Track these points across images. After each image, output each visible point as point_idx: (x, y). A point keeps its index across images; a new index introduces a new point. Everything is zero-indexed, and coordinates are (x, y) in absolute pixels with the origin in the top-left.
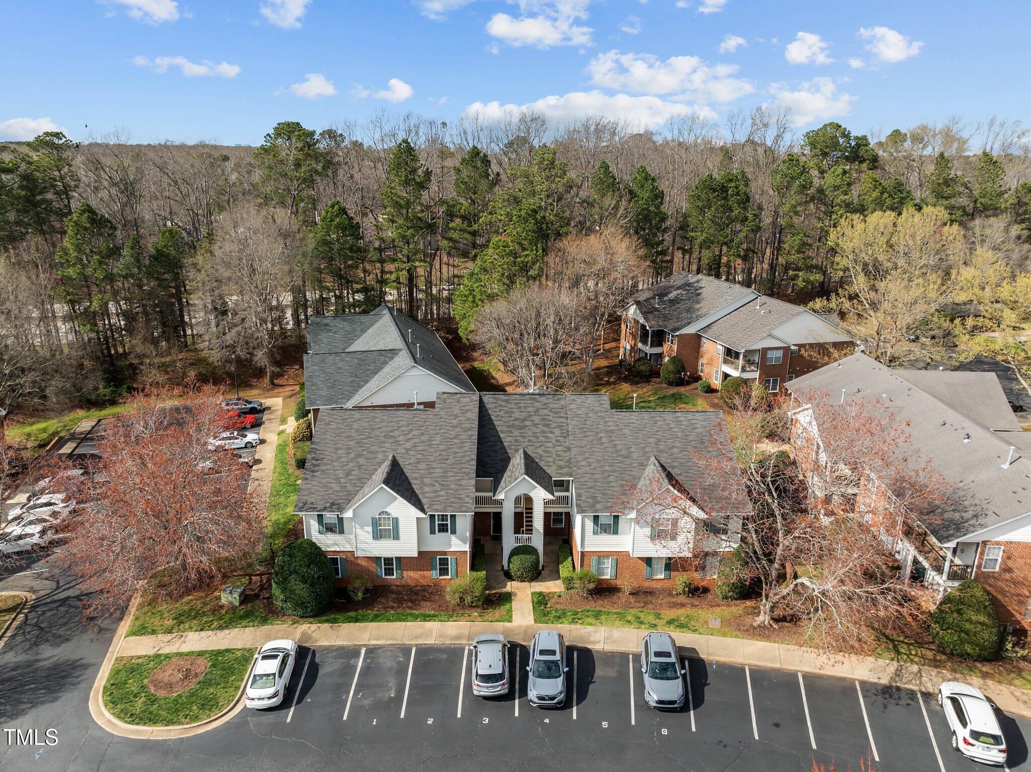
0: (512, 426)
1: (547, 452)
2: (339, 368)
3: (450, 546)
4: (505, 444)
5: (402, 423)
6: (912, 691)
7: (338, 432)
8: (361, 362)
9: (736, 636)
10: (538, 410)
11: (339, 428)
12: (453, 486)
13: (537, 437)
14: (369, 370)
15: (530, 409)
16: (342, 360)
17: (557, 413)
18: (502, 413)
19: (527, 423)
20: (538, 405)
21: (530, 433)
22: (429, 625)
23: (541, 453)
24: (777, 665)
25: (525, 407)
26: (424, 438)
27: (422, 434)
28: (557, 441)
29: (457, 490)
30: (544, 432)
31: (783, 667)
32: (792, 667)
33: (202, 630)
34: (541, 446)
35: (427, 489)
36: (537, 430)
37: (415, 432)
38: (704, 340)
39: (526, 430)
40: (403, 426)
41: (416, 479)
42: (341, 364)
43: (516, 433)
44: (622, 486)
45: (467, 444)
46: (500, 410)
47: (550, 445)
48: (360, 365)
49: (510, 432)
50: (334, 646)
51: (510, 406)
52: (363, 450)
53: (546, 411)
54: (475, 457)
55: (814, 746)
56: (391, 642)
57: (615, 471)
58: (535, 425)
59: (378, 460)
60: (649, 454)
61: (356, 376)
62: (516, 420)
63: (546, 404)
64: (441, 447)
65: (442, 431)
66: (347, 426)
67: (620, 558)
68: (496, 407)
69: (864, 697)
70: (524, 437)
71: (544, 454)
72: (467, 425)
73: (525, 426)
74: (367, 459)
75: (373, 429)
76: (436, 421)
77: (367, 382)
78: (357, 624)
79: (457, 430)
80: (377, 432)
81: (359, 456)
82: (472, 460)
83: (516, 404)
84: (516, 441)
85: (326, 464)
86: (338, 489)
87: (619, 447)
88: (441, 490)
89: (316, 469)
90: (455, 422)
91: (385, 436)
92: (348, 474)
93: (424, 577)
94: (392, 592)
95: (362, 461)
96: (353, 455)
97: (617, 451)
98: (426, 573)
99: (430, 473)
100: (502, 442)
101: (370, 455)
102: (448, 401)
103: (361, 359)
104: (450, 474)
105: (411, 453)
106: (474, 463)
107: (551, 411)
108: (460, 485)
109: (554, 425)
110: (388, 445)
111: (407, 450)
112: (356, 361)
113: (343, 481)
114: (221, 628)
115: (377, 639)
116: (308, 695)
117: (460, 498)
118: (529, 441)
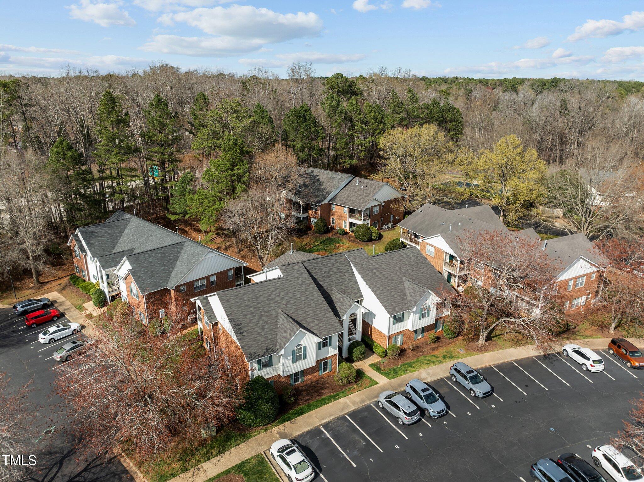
0: (324, 277)
1: (346, 287)
2: (151, 262)
3: (328, 353)
4: (325, 288)
5: (272, 290)
6: (553, 354)
7: (238, 304)
8: (163, 255)
9: (476, 354)
10: (333, 265)
11: (237, 302)
12: (324, 319)
13: (339, 280)
14: (170, 259)
15: (329, 265)
16: (150, 256)
17: (343, 264)
18: (316, 271)
19: (331, 273)
20: (332, 261)
21: (334, 279)
22: (342, 400)
23: (344, 288)
24: (502, 361)
25: (327, 264)
26: (290, 295)
27: (287, 293)
28: (349, 279)
29: (327, 321)
30: (341, 276)
31: (505, 361)
32: (508, 360)
33: (209, 459)
34: (342, 284)
35: (312, 325)
36: (337, 276)
37: (283, 293)
38: (333, 206)
39: (332, 277)
40: (273, 291)
41: (302, 320)
42: (150, 259)
43: (328, 280)
44: (400, 296)
45: (315, 293)
46: (315, 269)
47: (346, 282)
48: (163, 257)
49: (324, 280)
50: (303, 433)
51: (319, 265)
52: (261, 312)
53: (338, 264)
54: (323, 299)
55: (547, 389)
56: (332, 418)
57: (392, 289)
58: (335, 273)
59: (274, 316)
60: (401, 276)
61: (164, 265)
62: (325, 273)
63: (336, 260)
64: (303, 298)
65: (297, 289)
66: (241, 299)
67: (405, 333)
68: (312, 268)
69: (542, 362)
70: (332, 281)
71: (345, 289)
72: (307, 282)
73: (331, 275)
74: (267, 316)
75: (258, 297)
76: (289, 283)
77: (173, 268)
78: (303, 416)
79: (304, 286)
80: (261, 299)
81: (261, 316)
82: (323, 301)
83: (322, 263)
84: (329, 285)
85: (245, 327)
86: (263, 339)
87: (386, 276)
88: (320, 323)
89: (242, 331)
90: (300, 282)
91: (267, 300)
92: (263, 329)
93: (315, 376)
94: (302, 391)
95: (265, 318)
96: (257, 317)
97: (386, 278)
98: (316, 374)
99: (307, 315)
100: (323, 287)
101: (267, 314)
102: (288, 270)
103: (162, 253)
104: (318, 312)
105: (289, 306)
106: (325, 302)
107: (340, 264)
108: (327, 317)
109: (344, 271)
110: (273, 305)
111: (286, 305)
112: (160, 255)
113: (263, 334)
114: (221, 452)
115: (323, 419)
116: (321, 464)
117: (332, 325)
118: (336, 283)
